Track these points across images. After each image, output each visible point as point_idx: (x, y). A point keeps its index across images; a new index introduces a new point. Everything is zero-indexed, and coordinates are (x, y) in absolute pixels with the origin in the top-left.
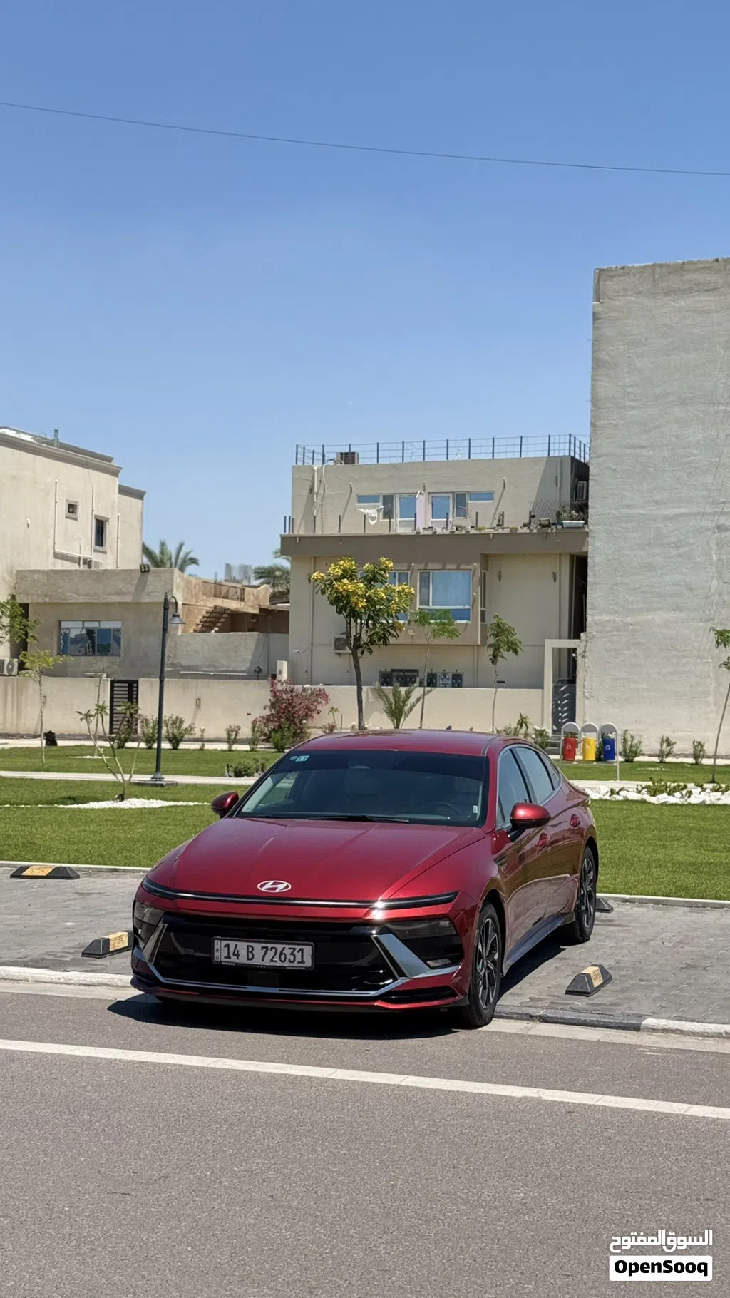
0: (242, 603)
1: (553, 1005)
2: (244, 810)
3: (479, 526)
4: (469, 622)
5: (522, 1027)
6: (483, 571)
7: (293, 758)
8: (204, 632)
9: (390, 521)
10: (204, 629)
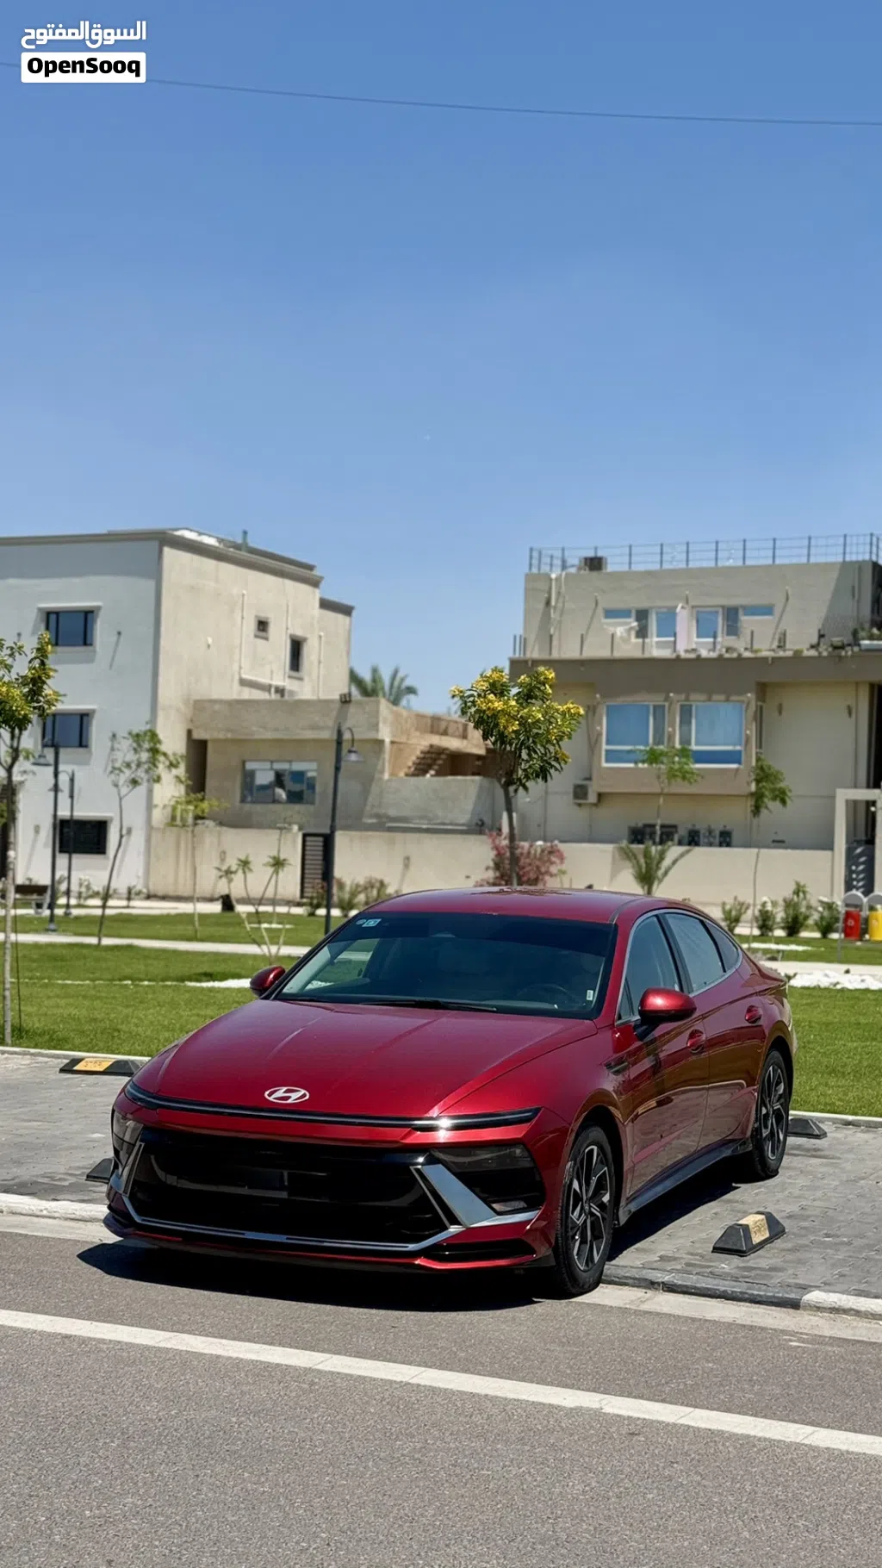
0: (465, 742)
1: (689, 1268)
2: (285, 990)
3: (756, 647)
4: (741, 767)
5: (634, 1298)
6: (759, 703)
7: (360, 922)
8: (417, 775)
9: (644, 642)
10: (416, 772)
